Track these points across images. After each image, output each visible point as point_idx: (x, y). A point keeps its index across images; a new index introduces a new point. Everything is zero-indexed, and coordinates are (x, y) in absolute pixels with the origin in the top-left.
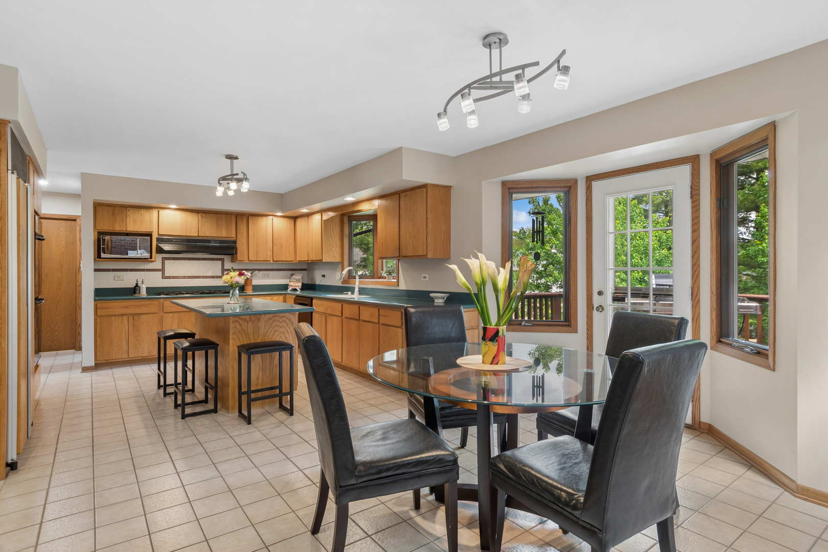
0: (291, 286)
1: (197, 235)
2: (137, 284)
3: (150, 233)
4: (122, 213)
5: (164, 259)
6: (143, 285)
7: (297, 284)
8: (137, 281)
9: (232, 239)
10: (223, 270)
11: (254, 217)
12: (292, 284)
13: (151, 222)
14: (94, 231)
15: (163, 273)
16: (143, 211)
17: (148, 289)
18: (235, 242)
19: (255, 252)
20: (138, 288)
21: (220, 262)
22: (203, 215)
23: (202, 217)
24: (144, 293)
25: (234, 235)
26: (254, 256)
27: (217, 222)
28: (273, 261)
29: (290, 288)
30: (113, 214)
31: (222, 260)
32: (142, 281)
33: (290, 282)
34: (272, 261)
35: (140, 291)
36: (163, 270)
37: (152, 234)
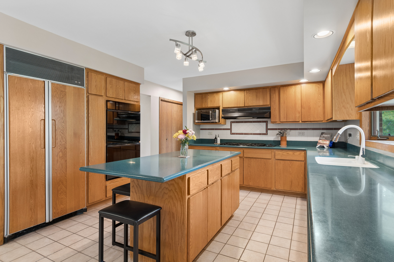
0: (320, 143)
1: (244, 106)
2: (216, 137)
3: (219, 107)
4: (206, 97)
5: (232, 122)
6: (219, 138)
7: (325, 142)
8: (216, 136)
9: (267, 106)
10: (267, 129)
11: (285, 88)
12: (321, 141)
13: (219, 100)
14: (195, 108)
15: (231, 131)
16: (215, 95)
17: (221, 140)
18: (269, 108)
19: (285, 115)
20: (216, 139)
21: (265, 124)
22: (248, 92)
23: (247, 93)
24: (219, 142)
25: (268, 103)
26: (284, 118)
27: (257, 96)
28: (302, 122)
29: (319, 145)
30: (202, 98)
31: (266, 122)
32: (218, 136)
33: (320, 139)
34: (300, 122)
35: (217, 141)
36: (231, 129)
37: (219, 108)
